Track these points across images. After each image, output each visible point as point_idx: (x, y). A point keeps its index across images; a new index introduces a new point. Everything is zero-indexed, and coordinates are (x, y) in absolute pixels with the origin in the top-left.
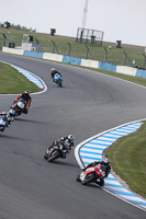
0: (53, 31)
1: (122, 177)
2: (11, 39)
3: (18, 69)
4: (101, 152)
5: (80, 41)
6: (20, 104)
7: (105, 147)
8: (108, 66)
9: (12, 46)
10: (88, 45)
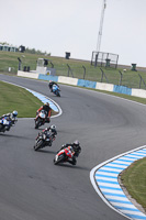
0: (68, 54)
1: (138, 201)
2: (26, 63)
3: (33, 92)
4: (117, 175)
5: (95, 64)
6: (42, 115)
7: (120, 171)
8: (123, 89)
9: (27, 69)
10: (102, 68)
